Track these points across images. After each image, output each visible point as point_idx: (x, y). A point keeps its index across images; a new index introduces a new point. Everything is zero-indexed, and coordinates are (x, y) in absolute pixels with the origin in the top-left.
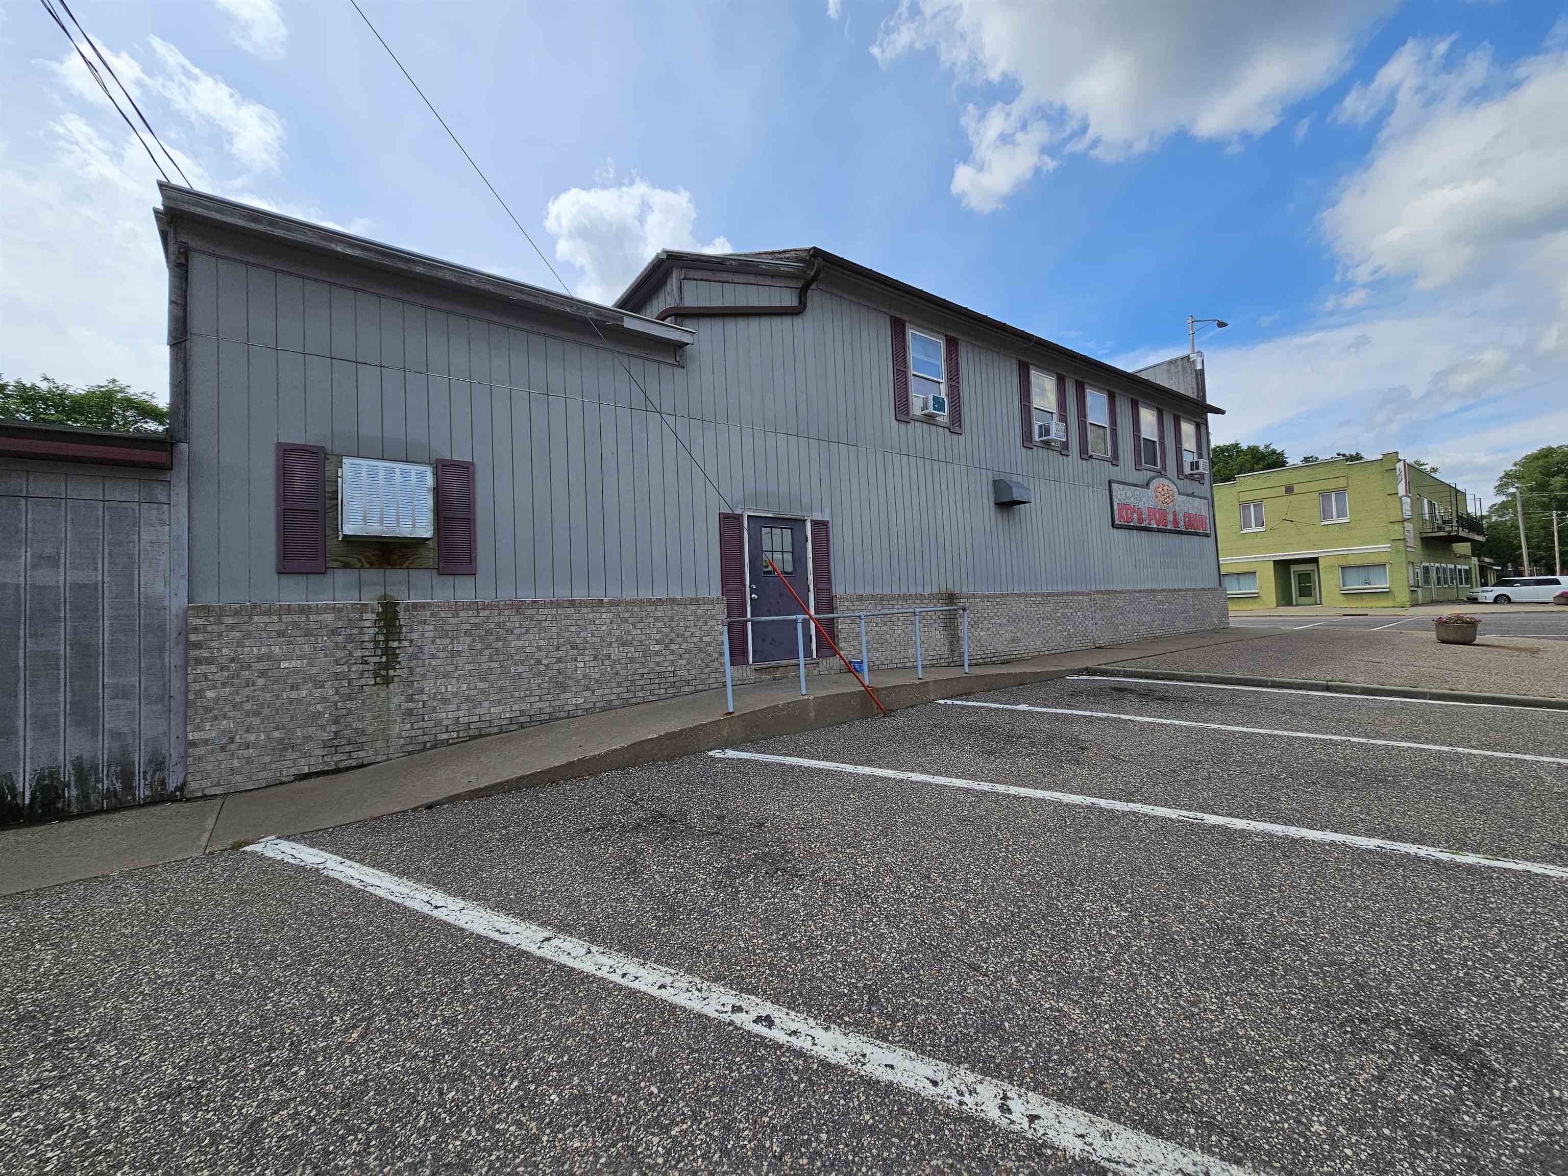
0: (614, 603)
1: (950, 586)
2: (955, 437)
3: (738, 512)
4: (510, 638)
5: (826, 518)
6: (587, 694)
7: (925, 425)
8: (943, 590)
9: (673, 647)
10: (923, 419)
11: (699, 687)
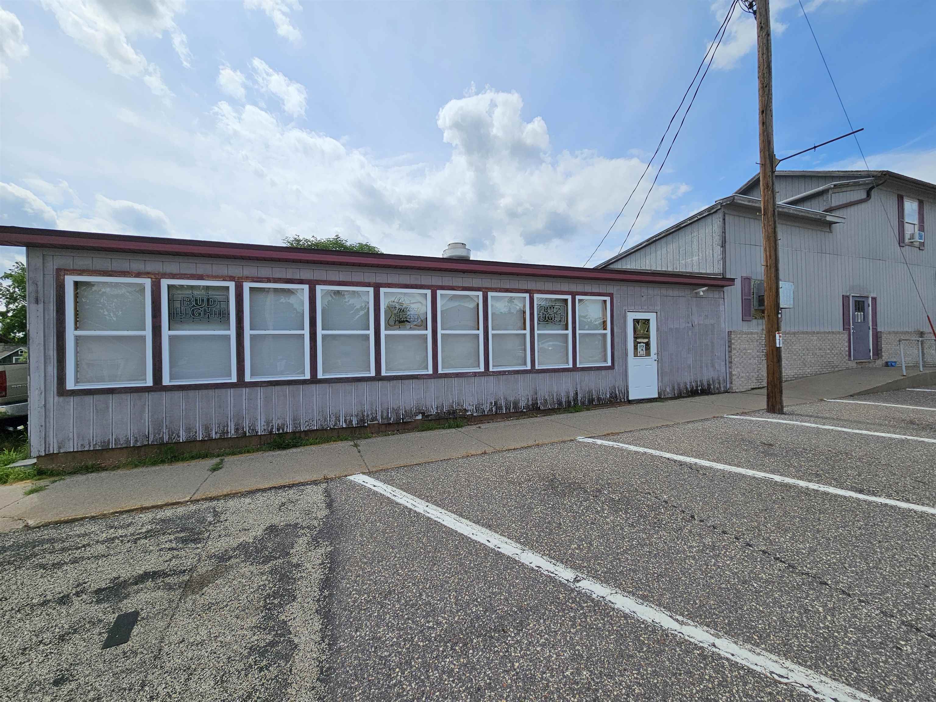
0: (818, 333)
1: (918, 327)
2: (921, 251)
3: (848, 294)
4: (793, 345)
5: (875, 296)
6: (811, 368)
7: (910, 247)
8: (916, 330)
9: (833, 351)
10: (910, 244)
11: (840, 369)
